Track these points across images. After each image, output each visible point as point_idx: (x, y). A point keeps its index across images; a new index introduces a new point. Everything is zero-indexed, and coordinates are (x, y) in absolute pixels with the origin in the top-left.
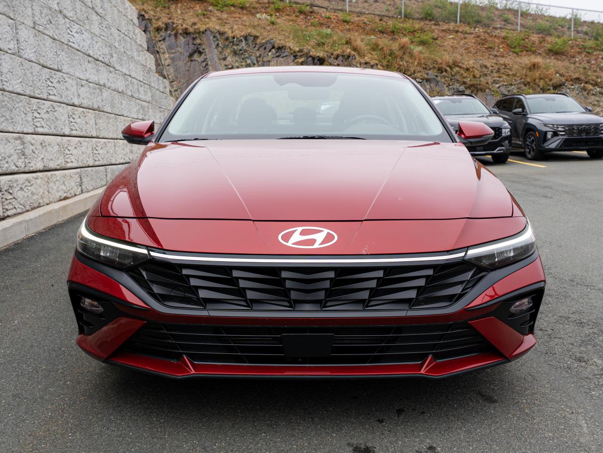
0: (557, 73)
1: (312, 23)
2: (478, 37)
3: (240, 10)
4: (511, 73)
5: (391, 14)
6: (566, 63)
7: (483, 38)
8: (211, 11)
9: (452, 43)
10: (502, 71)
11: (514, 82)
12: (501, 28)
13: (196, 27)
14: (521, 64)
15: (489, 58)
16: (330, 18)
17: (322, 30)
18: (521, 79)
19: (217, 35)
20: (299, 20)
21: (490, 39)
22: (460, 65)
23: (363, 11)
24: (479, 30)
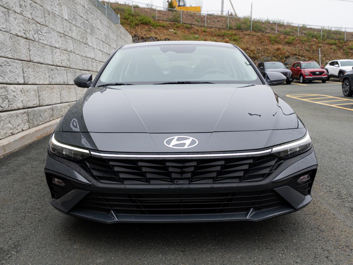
0: (288, 51)
1: (191, 33)
2: (258, 37)
3: (162, 28)
4: (269, 52)
5: (224, 27)
6: (292, 48)
7: (260, 37)
8: (151, 29)
9: (247, 40)
10: (266, 51)
11: (270, 56)
12: (269, 33)
13: (146, 36)
14: (273, 48)
15: (261, 46)
16: (198, 30)
17: (195, 36)
18: (273, 54)
19: (154, 39)
20: (186, 31)
21: (263, 38)
22: (249, 49)
23: (212, 26)
24: (259, 34)
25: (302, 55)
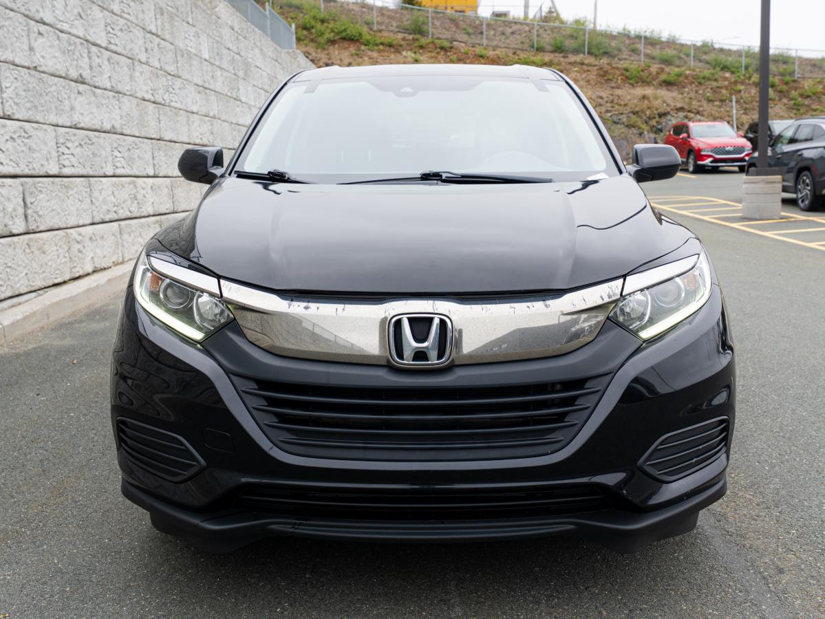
0: (664, 102)
1: (451, 59)
2: (601, 68)
5: (525, 46)
7: (605, 69)
8: (363, 51)
9: (576, 75)
10: (616, 101)
11: (625, 111)
15: (606, 90)
16: (467, 53)
18: (631, 108)
21: (612, 71)
23: (499, 44)
24: (603, 62)
25: (695, 109)
